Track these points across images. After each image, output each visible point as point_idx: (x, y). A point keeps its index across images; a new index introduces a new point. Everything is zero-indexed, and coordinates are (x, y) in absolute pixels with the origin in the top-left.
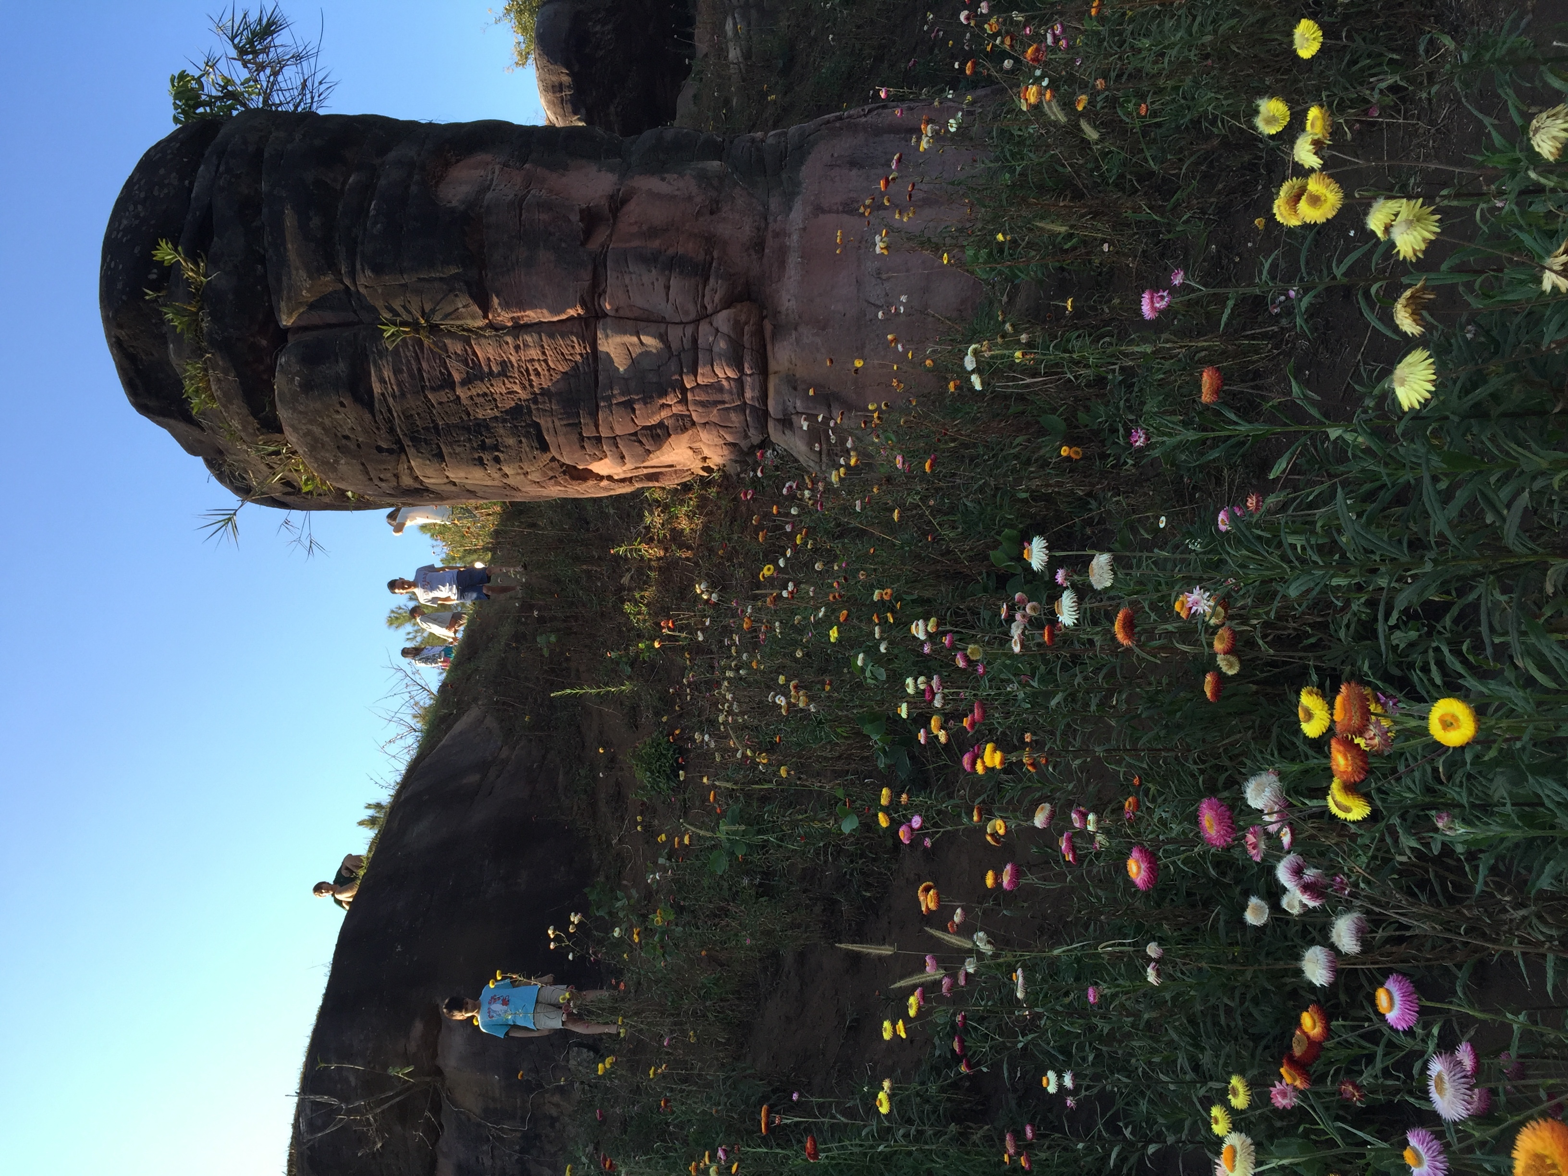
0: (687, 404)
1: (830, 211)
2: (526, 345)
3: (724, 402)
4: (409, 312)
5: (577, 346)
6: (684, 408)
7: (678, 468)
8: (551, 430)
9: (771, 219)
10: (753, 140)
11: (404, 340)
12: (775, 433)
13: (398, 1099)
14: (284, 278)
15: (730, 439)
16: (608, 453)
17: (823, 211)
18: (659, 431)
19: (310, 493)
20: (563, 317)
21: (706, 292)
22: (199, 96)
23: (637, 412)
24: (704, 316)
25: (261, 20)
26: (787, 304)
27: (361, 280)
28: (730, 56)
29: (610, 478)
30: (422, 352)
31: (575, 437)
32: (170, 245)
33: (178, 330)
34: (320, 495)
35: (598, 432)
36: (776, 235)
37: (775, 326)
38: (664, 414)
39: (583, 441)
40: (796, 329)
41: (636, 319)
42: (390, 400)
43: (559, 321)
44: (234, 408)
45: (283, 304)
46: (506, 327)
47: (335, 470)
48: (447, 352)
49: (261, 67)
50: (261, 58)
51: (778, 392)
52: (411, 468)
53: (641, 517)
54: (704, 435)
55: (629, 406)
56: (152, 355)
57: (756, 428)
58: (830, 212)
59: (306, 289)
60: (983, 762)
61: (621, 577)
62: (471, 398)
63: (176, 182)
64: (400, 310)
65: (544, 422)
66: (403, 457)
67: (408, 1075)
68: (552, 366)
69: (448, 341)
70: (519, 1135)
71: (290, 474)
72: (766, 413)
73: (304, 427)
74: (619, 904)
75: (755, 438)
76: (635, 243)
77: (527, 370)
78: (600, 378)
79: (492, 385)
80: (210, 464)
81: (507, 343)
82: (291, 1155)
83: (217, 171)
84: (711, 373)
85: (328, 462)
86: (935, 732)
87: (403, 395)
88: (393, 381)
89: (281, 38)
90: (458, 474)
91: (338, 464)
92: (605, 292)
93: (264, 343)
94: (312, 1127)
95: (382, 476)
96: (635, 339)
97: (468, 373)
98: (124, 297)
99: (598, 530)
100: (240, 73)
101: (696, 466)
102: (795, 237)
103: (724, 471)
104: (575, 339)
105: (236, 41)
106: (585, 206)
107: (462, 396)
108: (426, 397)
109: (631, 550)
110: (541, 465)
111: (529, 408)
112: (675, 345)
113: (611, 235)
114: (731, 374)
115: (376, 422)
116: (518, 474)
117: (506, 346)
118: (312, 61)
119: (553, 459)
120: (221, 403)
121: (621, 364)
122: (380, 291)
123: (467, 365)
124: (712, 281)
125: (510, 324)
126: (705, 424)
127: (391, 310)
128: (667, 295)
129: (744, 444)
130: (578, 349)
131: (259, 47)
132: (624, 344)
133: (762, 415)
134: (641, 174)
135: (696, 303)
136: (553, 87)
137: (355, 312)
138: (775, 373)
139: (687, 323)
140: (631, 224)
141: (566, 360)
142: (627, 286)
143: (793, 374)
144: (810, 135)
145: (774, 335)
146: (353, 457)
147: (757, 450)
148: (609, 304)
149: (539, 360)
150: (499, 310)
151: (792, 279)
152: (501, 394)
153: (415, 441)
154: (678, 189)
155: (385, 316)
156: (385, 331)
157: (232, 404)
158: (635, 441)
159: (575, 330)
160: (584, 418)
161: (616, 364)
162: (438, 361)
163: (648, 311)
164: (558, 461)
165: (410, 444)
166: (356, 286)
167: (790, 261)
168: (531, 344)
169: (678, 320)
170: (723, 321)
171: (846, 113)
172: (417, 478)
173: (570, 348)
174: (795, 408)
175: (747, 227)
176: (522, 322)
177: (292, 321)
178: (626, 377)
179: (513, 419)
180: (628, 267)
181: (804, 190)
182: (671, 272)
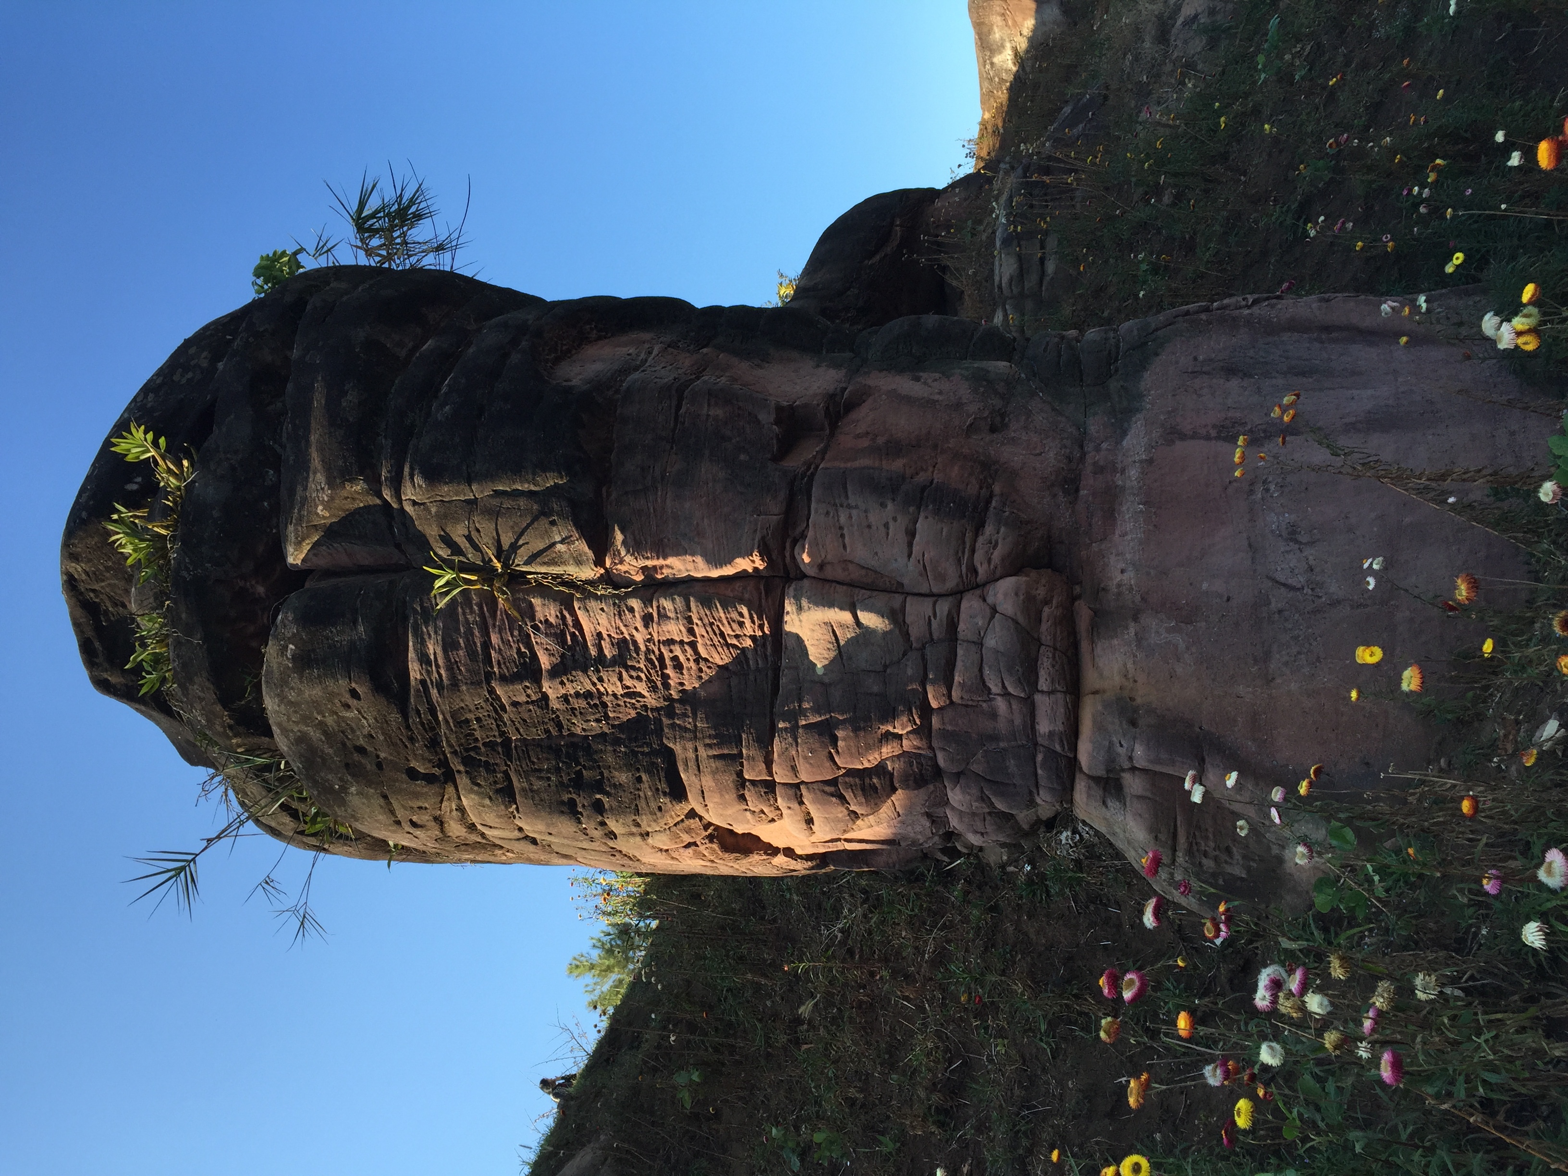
0: (929, 738)
1: (1195, 436)
2: (663, 616)
3: (997, 738)
5: (748, 623)
6: (924, 743)
8: (692, 764)
9: (1089, 447)
10: (1062, 339)
11: (465, 594)
12: (1084, 804)
14: (299, 488)
16: (785, 812)
17: (1183, 437)
18: (875, 781)
19: (319, 834)
20: (728, 571)
21: (979, 545)
23: (840, 743)
24: (972, 584)
25: (400, 199)
26: (1118, 577)
27: (409, 493)
29: (789, 852)
30: (494, 616)
31: (729, 779)
35: (770, 773)
36: (1099, 470)
37: (1095, 612)
38: (888, 750)
39: (743, 786)
40: (1136, 619)
41: (851, 585)
42: (434, 692)
43: (722, 579)
44: (195, 689)
45: (291, 528)
46: (629, 583)
47: (345, 803)
48: (533, 618)
51: (1100, 727)
52: (461, 809)
54: (955, 795)
55: (827, 732)
57: (1051, 790)
59: (322, 502)
62: (565, 698)
64: (464, 544)
65: (682, 749)
66: (451, 789)
68: (704, 654)
69: (536, 602)
71: (292, 804)
72: (1073, 763)
75: (1045, 805)
76: (864, 463)
77: (661, 658)
78: (783, 681)
81: (631, 610)
84: (977, 683)
87: (455, 684)
88: (441, 662)
90: (538, 826)
91: (347, 793)
92: (803, 536)
95: (415, 818)
96: (846, 617)
97: (563, 656)
102: (1133, 473)
104: (745, 611)
106: (784, 404)
107: (552, 693)
108: (492, 691)
110: (672, 823)
111: (658, 722)
112: (916, 631)
113: (823, 452)
114: (1016, 688)
115: (408, 727)
116: (633, 834)
117: (629, 616)
119: (692, 814)
120: (177, 680)
122: (433, 510)
123: (563, 642)
124: (989, 529)
125: (639, 578)
126: (959, 775)
127: (447, 541)
128: (910, 545)
129: (1024, 817)
130: (749, 629)
132: (828, 624)
133: (1065, 768)
135: (959, 561)
137: (398, 546)
138: (1096, 692)
139: (940, 596)
140: (858, 436)
141: (728, 645)
142: (841, 528)
143: (1132, 699)
144: (1157, 330)
145: (1094, 628)
146: (369, 784)
147: (1043, 829)
148: (809, 555)
149: (682, 642)
150: (623, 553)
151: (1129, 537)
152: (615, 695)
153: (471, 764)
154: (940, 393)
155: (440, 553)
156: (439, 577)
157: (192, 682)
158: (832, 795)
159: (747, 596)
160: (748, 748)
161: (811, 658)
162: (516, 633)
163: (876, 572)
164: (701, 818)
165: (462, 768)
166: (400, 501)
167: (1124, 508)
168: (671, 615)
169: (924, 589)
170: (1006, 595)
171: (1215, 304)
172: (472, 827)
173: (735, 626)
174: (1130, 758)
175: (1051, 454)
176: (659, 576)
177: (302, 556)
178: (826, 680)
179: (630, 740)
180: (847, 497)
181: (1148, 406)
182: (919, 508)
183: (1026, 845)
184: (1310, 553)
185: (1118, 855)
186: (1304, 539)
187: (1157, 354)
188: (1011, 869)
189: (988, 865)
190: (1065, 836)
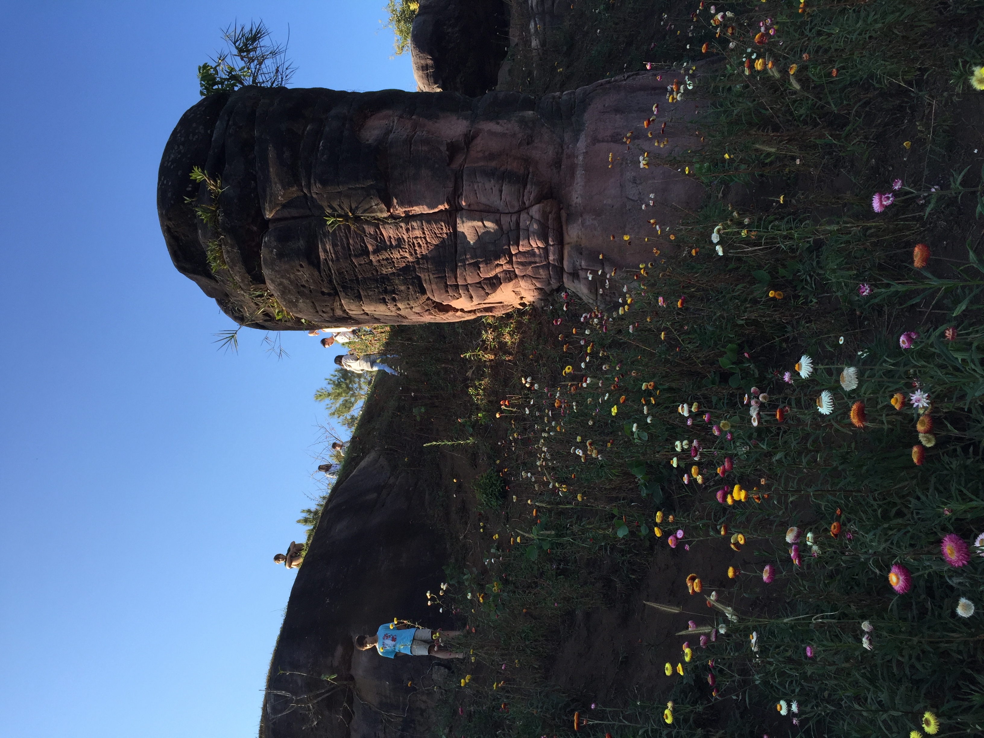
0: (512, 264)
2: (413, 228)
3: (536, 263)
4: (342, 209)
5: (444, 228)
6: (511, 267)
7: (505, 303)
8: (428, 281)
9: (565, 147)
10: (554, 97)
11: (339, 226)
12: (567, 282)
13: (327, 695)
14: (268, 189)
15: (539, 285)
16: (462, 295)
17: (599, 141)
18: (494, 281)
19: (280, 320)
20: (436, 210)
21: (525, 193)
22: (215, 78)
23: (481, 269)
24: (524, 208)
25: (251, 30)
26: (575, 200)
27: (314, 190)
28: (533, 44)
29: (462, 310)
30: (350, 232)
31: (442, 285)
32: (200, 170)
33: (205, 221)
34: (286, 321)
35: (457, 282)
36: (569, 157)
37: (568, 215)
38: (498, 270)
39: (447, 287)
40: (581, 216)
41: (481, 211)
42: (330, 263)
43: (433, 213)
44: (237, 268)
45: (267, 205)
46: (401, 217)
47: (296, 306)
48: (365, 232)
49: (252, 60)
50: (252, 54)
51: (570, 256)
52: (341, 305)
53: (480, 334)
54: (522, 283)
55: (476, 266)
56: (188, 237)
57: (555, 279)
58: (603, 141)
59: (281, 195)
60: (732, 497)
61: (467, 372)
62: (379, 261)
63: (202, 131)
64: (337, 208)
65: (423, 276)
66: (337, 298)
67: (333, 680)
68: (429, 241)
69: (365, 227)
70: (401, 719)
71: (268, 309)
72: (562, 269)
73: (278, 280)
74: (466, 577)
75: (554, 284)
76: (481, 164)
77: (413, 244)
78: (458, 248)
79: (392, 253)
80: (220, 302)
81: (401, 227)
82: (261, 727)
83: (228, 124)
84: (527, 244)
85: (292, 301)
86: (695, 476)
87: (338, 259)
89: (265, 42)
90: (369, 308)
91: (298, 302)
92: (462, 194)
93: (255, 228)
94: (275, 710)
95: (324, 310)
96: (480, 224)
97: (377, 246)
98: (172, 202)
99: (451, 342)
100: (238, 64)
101: (516, 303)
102: (581, 158)
103: (533, 306)
104: (443, 224)
105: (237, 44)
106: (449, 141)
107: (373, 260)
108: (352, 261)
109: (473, 355)
110: (421, 302)
111: (414, 267)
112: (505, 227)
113: (465, 160)
114: (540, 245)
115: (321, 276)
116: (407, 308)
117: (401, 229)
118: (282, 55)
119: (428, 299)
120: (229, 266)
121: (471, 239)
122: (325, 196)
123: (377, 241)
124: (529, 186)
125: (403, 215)
126: (523, 276)
127: (331, 207)
128: (501, 195)
129: (547, 289)
130: (445, 230)
131: (251, 47)
132: (474, 227)
133: (560, 271)
134: (483, 121)
135: (519, 200)
136: (422, 67)
137: (310, 209)
138: (568, 244)
139: (512, 213)
140: (478, 152)
141: (437, 237)
142: (475, 191)
143: (580, 245)
144: (589, 93)
145: (567, 220)
146: (307, 298)
147: (555, 293)
148: (465, 202)
149: (421, 237)
150: (397, 207)
151: (579, 185)
152: (397, 258)
153: (345, 288)
154: (507, 130)
155: (328, 211)
156: (328, 220)
157: (236, 266)
158: (480, 287)
159: (443, 219)
160: (448, 274)
161: (468, 239)
162: (359, 239)
163: (489, 206)
164: (432, 300)
165: (341, 290)
166: (311, 193)
167: (578, 172)
168: (417, 228)
169: (507, 211)
170: (536, 212)
171: (613, 79)
172: (344, 311)
173: (440, 230)
174: (581, 265)
175: (550, 152)
176: (411, 214)
177: (272, 215)
178: (474, 247)
179: (404, 274)
180: (476, 179)
181: (586, 128)
182: (503, 181)
183: (550, 299)
184: (640, 187)
185: (580, 299)
186: (638, 182)
187: (590, 105)
188: (545, 308)
189: (537, 308)
190: (563, 295)
